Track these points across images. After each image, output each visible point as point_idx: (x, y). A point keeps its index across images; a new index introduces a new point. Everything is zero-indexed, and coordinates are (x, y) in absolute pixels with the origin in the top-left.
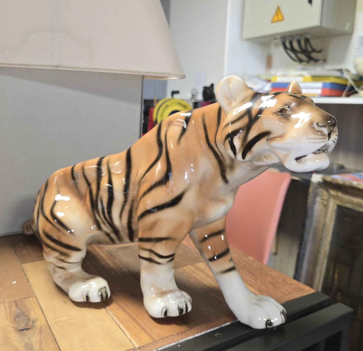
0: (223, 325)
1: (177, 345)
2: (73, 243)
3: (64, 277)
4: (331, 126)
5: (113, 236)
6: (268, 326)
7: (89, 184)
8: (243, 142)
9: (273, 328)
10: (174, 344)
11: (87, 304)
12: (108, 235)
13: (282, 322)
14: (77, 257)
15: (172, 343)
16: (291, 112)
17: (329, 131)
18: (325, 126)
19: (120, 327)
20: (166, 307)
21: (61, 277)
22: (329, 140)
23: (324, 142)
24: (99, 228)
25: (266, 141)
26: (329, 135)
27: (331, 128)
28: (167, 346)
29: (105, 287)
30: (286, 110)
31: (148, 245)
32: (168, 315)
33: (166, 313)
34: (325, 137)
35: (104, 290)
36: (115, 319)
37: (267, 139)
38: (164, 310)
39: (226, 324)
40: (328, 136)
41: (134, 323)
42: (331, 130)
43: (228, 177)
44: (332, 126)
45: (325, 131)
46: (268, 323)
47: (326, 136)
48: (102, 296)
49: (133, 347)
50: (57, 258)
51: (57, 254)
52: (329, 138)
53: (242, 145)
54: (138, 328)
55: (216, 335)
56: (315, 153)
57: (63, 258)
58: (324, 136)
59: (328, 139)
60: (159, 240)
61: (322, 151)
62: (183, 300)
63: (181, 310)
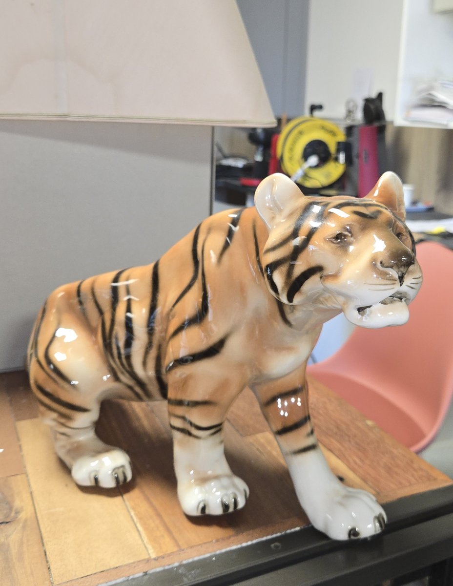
0: (288, 531)
1: (211, 557)
2: (77, 401)
3: (68, 447)
4: (401, 266)
5: (138, 389)
6: (352, 537)
7: (101, 312)
8: (286, 279)
9: (358, 540)
10: (207, 555)
11: (95, 489)
12: (130, 388)
13: (375, 531)
14: (84, 420)
15: (204, 554)
16: (352, 239)
17: (400, 273)
18: (392, 267)
19: (136, 527)
20: (204, 501)
21: (63, 447)
22: (401, 285)
23: (393, 288)
24: (116, 378)
25: (319, 279)
26: (401, 279)
27: (402, 269)
28: (196, 559)
29: (123, 466)
30: (345, 236)
31: (180, 411)
32: (207, 512)
33: (203, 509)
34: (394, 282)
35: (121, 470)
36: (132, 513)
37: (320, 276)
38: (201, 505)
39: (293, 530)
40: (399, 280)
41: (158, 522)
42: (402, 272)
43: (290, 317)
44: (403, 267)
45: (394, 273)
46: (353, 532)
47: (395, 280)
48: (117, 479)
49: (147, 557)
50: (54, 420)
51: (54, 415)
52: (400, 282)
53: (286, 283)
54: (161, 528)
55: (272, 546)
56: (384, 303)
57: (63, 421)
58: (393, 280)
59: (399, 284)
60: (196, 404)
61: (397, 299)
62: (230, 491)
63: (226, 507)
